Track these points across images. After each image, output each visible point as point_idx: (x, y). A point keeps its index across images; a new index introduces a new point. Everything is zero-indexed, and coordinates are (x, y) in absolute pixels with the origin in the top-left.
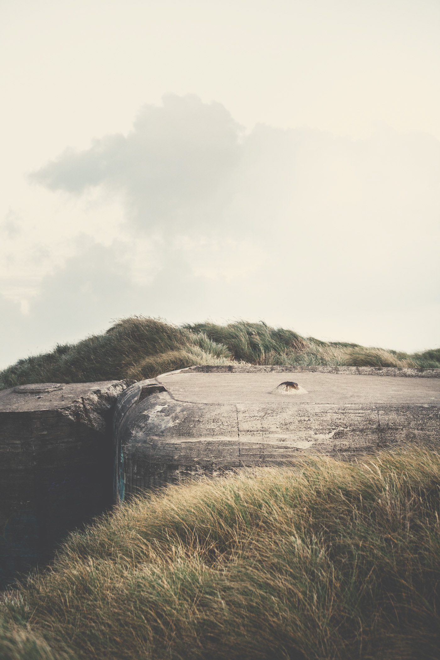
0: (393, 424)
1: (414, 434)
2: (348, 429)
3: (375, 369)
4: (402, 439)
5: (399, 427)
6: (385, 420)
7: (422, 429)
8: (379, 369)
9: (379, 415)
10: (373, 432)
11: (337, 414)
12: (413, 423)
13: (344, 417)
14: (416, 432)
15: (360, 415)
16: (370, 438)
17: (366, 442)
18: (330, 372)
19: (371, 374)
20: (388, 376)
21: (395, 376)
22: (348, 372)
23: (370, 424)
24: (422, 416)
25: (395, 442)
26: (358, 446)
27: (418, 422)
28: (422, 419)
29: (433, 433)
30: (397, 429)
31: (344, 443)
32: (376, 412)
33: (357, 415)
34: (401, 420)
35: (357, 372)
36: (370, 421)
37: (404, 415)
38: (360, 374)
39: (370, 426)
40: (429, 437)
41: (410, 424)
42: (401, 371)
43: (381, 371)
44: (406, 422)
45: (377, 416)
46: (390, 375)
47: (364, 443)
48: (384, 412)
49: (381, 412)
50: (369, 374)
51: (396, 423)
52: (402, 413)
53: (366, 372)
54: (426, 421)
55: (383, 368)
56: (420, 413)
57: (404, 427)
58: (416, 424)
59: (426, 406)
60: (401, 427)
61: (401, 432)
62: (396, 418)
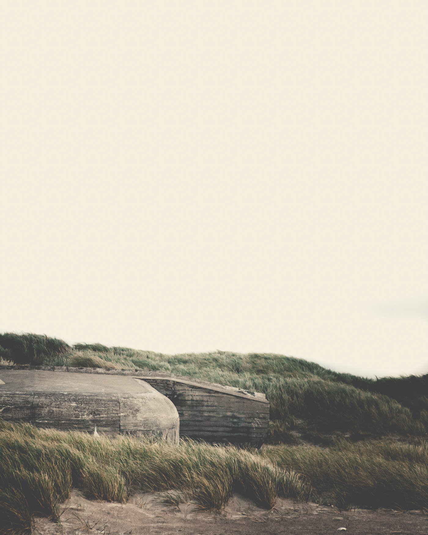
0: (41, 404)
1: (53, 411)
2: (13, 407)
3: (79, 368)
4: (45, 413)
5: (45, 406)
6: (37, 402)
7: (58, 408)
8: (81, 369)
9: (34, 398)
10: (28, 409)
11: (8, 398)
12: (54, 404)
13: (11, 399)
14: (54, 409)
15: (22, 398)
16: (26, 412)
17: (22, 415)
18: (49, 370)
19: (76, 372)
20: (86, 373)
21: (91, 373)
22: (60, 370)
23: (27, 404)
24: (60, 399)
25: (40, 415)
26: (17, 417)
27: (57, 403)
28: (60, 402)
29: (65, 410)
30: (43, 407)
31: (9, 415)
32: (33, 396)
33: (20, 398)
34: (47, 402)
35: (66, 371)
36: (28, 402)
37: (49, 399)
38: (68, 372)
39: (26, 405)
40: (62, 413)
41: (51, 404)
42: (95, 370)
43: (82, 370)
44: (50, 403)
45: (32, 399)
46: (88, 373)
47: (21, 415)
48: (37, 397)
49: (36, 397)
50: (74, 372)
51: (43, 404)
52: (48, 397)
53: (73, 370)
54: (62, 402)
55: (84, 368)
56: (60, 398)
57: (48, 406)
58: (55, 404)
59: (66, 393)
60: (46, 406)
61: (45, 409)
62: (44, 400)
